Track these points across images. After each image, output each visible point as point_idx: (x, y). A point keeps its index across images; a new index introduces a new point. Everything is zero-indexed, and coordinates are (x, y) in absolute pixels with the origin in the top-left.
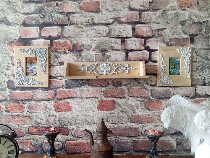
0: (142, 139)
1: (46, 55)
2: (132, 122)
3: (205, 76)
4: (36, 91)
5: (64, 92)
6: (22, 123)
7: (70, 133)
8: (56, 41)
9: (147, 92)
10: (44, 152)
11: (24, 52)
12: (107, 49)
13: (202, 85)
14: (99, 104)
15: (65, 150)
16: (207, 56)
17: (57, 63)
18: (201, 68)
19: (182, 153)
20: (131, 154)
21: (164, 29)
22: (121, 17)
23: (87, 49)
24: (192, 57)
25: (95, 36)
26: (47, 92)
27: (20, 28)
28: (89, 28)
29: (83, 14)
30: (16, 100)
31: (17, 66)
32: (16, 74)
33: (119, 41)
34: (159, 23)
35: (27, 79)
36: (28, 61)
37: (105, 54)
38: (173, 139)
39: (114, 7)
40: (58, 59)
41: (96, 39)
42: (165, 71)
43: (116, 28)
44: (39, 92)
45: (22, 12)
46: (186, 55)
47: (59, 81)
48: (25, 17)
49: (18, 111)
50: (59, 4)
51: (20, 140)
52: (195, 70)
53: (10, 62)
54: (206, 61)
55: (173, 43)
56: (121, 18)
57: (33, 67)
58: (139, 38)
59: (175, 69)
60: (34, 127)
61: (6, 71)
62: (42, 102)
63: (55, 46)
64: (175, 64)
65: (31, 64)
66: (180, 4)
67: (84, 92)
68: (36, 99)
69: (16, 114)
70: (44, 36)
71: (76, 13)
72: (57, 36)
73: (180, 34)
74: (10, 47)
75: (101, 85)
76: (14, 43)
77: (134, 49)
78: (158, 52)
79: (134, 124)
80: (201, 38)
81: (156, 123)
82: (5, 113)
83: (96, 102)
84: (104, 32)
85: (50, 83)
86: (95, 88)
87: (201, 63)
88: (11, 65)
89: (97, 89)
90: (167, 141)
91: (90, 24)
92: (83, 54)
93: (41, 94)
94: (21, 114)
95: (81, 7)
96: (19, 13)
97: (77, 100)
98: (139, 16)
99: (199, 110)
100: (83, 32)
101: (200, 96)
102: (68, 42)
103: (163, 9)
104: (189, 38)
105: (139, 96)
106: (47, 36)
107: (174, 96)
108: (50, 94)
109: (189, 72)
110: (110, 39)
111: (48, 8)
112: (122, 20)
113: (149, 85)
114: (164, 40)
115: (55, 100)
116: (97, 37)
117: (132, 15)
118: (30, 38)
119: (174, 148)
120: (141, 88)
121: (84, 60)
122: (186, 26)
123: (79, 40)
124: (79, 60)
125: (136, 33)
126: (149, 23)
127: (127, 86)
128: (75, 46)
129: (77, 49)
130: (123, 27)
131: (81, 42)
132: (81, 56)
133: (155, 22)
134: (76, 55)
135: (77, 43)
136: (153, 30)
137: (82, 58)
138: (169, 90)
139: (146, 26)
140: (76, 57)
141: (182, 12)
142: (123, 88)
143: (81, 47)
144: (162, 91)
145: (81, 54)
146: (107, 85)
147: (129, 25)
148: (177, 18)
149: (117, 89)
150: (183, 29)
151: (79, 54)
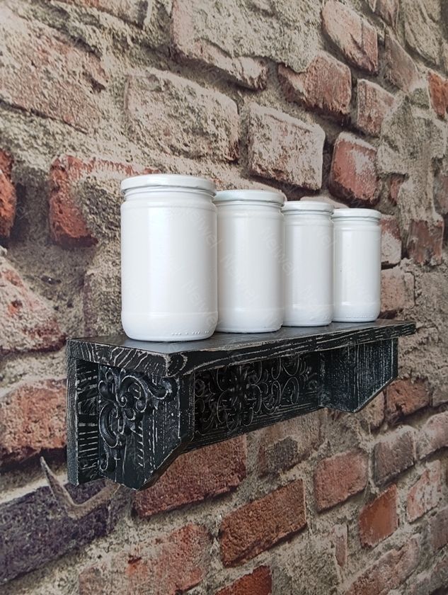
9: (363, 466)
21: (404, 176)
22: (296, 68)
25: (174, 142)
34: (395, 148)
43: (269, 121)
56: (296, 74)
66: (434, 90)
73: (430, 206)
75: (206, 495)
84: (222, 133)
89: (187, 529)
91: (146, 46)
92: (100, 268)
98: (350, 91)
103: (405, 90)
104: (443, 225)
105: (346, 497)
112: (298, 84)
113: (367, 431)
114: (398, 226)
116: (187, 154)
117: (331, 76)
120: (348, 451)
121: (110, 322)
122: (441, 182)
123: (70, 149)
124: (69, 321)
125: (334, 174)
126: (376, 136)
127: (310, 458)
128: (39, 191)
129: (51, 223)
130: (296, 127)
131: (84, 172)
132: (86, 284)
133: (388, 137)
134: (45, 279)
135: (53, 174)
136: (380, 176)
137: (91, 300)
138: (408, 434)
139: (364, 149)
140: (44, 296)
141: (437, 123)
142: (297, 476)
143: (88, 211)
144: (395, 448)
145: (83, 270)
146: (238, 480)
147: (318, 125)
148: (428, 142)
149: (276, 487)
150: (435, 190)
151: (73, 266)
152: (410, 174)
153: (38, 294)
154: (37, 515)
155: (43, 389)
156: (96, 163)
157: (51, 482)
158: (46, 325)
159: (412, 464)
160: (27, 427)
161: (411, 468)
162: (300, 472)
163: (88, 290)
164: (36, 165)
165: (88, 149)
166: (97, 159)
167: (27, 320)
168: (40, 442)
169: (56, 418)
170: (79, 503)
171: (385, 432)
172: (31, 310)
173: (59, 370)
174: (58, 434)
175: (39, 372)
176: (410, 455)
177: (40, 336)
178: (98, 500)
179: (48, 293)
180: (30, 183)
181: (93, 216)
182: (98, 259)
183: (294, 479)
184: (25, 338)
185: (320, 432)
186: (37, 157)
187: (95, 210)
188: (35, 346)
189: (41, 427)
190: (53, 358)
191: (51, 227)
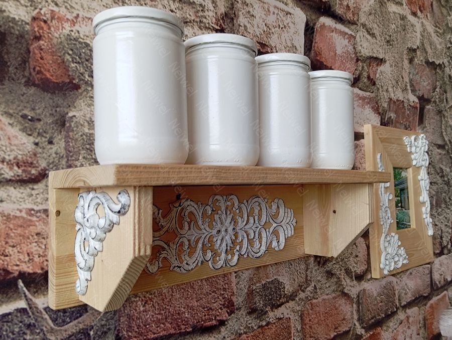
3: (441, 226)
9: (348, 308)
13: (440, 254)
16: (442, 166)
18: (436, 202)
21: (382, 60)
34: (373, 35)
46: (422, 159)
54: (440, 181)
55: (393, 115)
59: (401, 206)
64: (401, 190)
73: (406, 88)
80: (433, 110)
84: (208, 4)
87: (435, 187)
101: (437, 290)
104: (418, 106)
105: (332, 336)
113: (351, 278)
114: (377, 103)
120: (334, 295)
121: (93, 161)
122: (416, 69)
123: (53, 4)
124: (49, 156)
125: (315, 52)
126: (354, 23)
127: (297, 299)
128: (20, 38)
129: (32, 67)
130: (278, 9)
131: (67, 26)
132: (68, 125)
133: (365, 25)
134: (24, 117)
135: (35, 25)
136: (359, 58)
137: (72, 139)
138: (390, 283)
139: (344, 34)
140: (23, 132)
141: (411, 18)
142: (285, 314)
143: (71, 60)
144: (379, 295)
145: (64, 112)
146: (227, 315)
147: (299, 9)
148: (404, 33)
149: (264, 323)
150: (411, 75)
151: (54, 107)
152: (387, 58)
153: (17, 128)
154: (14, 334)
155: (22, 217)
156: (80, 19)
157: (28, 304)
158: (25, 158)
159: (395, 310)
160: (4, 251)
161: (394, 313)
162: (289, 311)
163: (70, 129)
164: (16, 14)
165: (72, 7)
166: (81, 16)
167: (5, 152)
168: (17, 265)
169: (36, 244)
170: (60, 326)
171: (369, 280)
172: (10, 144)
173: (39, 200)
174: (36, 259)
175: (18, 201)
176: (393, 302)
177: (19, 168)
178: (80, 325)
179: (28, 130)
180: (10, 30)
181: (75, 64)
182: (80, 104)
183: (282, 317)
184: (2, 168)
185: (307, 276)
186: (18, 8)
187: (78, 59)
188: (14, 177)
189: (18, 252)
190: (33, 189)
191: (32, 70)
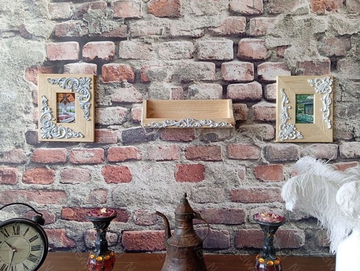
0: (249, 228)
1: (91, 88)
2: (233, 201)
3: (354, 125)
4: (74, 149)
5: (121, 151)
6: (50, 201)
7: (130, 218)
8: (107, 65)
9: (257, 151)
10: (87, 249)
11: (53, 84)
12: (192, 80)
13: (350, 140)
14: (177, 171)
15: (122, 246)
17: (109, 103)
18: (349, 112)
19: (314, 252)
20: (230, 253)
21: (287, 46)
22: (216, 26)
23: (159, 80)
24: (334, 93)
25: (171, 57)
26: (93, 151)
27: (47, 44)
28: (162, 44)
29: (152, 20)
30: (41, 163)
31: (43, 107)
32: (41, 120)
33: (212, 66)
34: (279, 37)
35: (59, 129)
36: (60, 99)
37: (187, 88)
38: (300, 228)
39: (204, 10)
40: (110, 96)
41: (174, 62)
42: (289, 116)
43: (206, 44)
44: (79, 150)
45: (50, 17)
46: (324, 90)
47: (113, 132)
48: (55, 24)
49: (43, 182)
50: (112, 4)
51: (48, 229)
52: (338, 116)
53: (31, 100)
54: (357, 100)
55: (302, 69)
56: (216, 28)
57: (68, 108)
58: (246, 61)
59: (305, 113)
60: (71, 208)
61: (23, 115)
62: (84, 166)
63: (104, 74)
64: (305, 105)
65: (65, 103)
66: (315, 4)
67: (153, 151)
68: (74, 162)
69: (41, 186)
70: (87, 57)
71: (140, 19)
72: (109, 57)
73: (314, 54)
74: (30, 76)
75: (181, 140)
76: (37, 68)
77: (237, 80)
78: (277, 84)
79: (235, 204)
80: (349, 61)
81: (272, 202)
82: (23, 185)
83: (174, 168)
84: (187, 51)
85: (96, 135)
86: (172, 144)
87: (349, 104)
88: (32, 106)
89: (175, 146)
90: (290, 233)
91: (163, 38)
92: (152, 87)
93: (81, 154)
94: (49, 187)
95: (148, 9)
96: (45, 18)
97: (142, 164)
98: (245, 25)
99: (345, 182)
100: (151, 50)
101: (346, 159)
102: (127, 67)
103: (287, 12)
104: (329, 61)
105: (245, 158)
106: (92, 57)
107: (302, 158)
108: (96, 154)
109: (329, 119)
110: (197, 62)
111: (94, 11)
112: (217, 30)
113: (261, 140)
114: (286, 66)
115: (105, 164)
116: (175, 59)
117: (234, 23)
118: (63, 60)
119: (301, 243)
120: (247, 144)
122: (324, 42)
123: (145, 64)
124: (145, 97)
125: (240, 53)
126: (263, 36)
127: (225, 141)
130: (218, 43)
131: (148, 68)
133: (272, 34)
134: (140, 90)
135: (142, 70)
136: (269, 49)
137: (150, 94)
138: (294, 147)
139: (257, 42)
140: (140, 93)
141: (317, 18)
144: (283, 151)
145: (148, 88)
146: (192, 140)
147: (229, 40)
148: (309, 28)
149: (208, 145)
150: (320, 47)
152: (291, 44)
154: (139, 132)
156: (151, 66)
159: (297, 159)
161: (295, 161)
162: (220, 144)
163: (149, 91)
164: (138, 69)
165: (149, 64)
170: (148, 133)
171: (275, 143)
172: (138, 95)
176: (296, 156)
177: (139, 100)
180: (137, 72)
183: (216, 145)
184: (136, 100)
185: (231, 135)
187: (151, 75)
191: (141, 80)
